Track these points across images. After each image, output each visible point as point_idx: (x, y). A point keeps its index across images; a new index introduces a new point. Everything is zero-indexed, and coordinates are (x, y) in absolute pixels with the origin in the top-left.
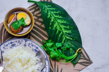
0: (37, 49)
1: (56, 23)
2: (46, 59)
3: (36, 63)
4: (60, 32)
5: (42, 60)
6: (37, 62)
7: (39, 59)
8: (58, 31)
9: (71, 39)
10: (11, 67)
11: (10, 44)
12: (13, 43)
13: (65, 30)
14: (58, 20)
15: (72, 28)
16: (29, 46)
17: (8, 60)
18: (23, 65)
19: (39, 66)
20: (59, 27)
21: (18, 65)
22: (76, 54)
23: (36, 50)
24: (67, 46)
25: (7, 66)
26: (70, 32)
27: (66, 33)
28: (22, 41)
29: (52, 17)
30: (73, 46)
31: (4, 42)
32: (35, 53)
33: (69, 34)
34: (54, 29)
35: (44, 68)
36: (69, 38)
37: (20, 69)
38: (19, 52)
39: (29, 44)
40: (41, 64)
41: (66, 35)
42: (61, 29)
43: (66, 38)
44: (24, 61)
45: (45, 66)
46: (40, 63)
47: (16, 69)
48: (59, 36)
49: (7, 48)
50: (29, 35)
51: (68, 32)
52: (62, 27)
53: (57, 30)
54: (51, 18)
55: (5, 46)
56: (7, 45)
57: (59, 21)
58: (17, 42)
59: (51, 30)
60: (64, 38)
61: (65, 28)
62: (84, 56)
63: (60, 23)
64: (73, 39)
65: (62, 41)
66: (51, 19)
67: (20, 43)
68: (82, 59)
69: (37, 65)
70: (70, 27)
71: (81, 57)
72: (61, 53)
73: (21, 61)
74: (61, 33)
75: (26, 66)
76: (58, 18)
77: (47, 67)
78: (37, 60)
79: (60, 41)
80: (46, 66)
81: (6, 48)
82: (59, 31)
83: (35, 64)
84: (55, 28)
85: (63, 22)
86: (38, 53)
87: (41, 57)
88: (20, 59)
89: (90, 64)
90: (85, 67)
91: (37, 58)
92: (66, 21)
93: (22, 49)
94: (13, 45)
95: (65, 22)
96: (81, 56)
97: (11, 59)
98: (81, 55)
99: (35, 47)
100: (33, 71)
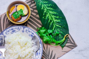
1: (48, 14)
2: (40, 43)
4: (51, 21)
5: (36, 44)
6: (33, 45)
7: (34, 43)
8: (49, 20)
9: (60, 27)
10: (12, 49)
11: (11, 30)
12: (13, 30)
13: (56, 19)
15: (61, 18)
16: (26, 32)
17: (10, 43)
18: (21, 47)
20: (50, 17)
21: (18, 47)
22: (64, 39)
23: (32, 36)
24: (57, 32)
25: (8, 48)
26: (59, 21)
27: (56, 22)
28: (21, 28)
29: (45, 9)
30: (62, 32)
31: (6, 28)
32: (31, 38)
33: (58, 23)
34: (46, 18)
35: (39, 50)
36: (59, 26)
37: (19, 51)
38: (19, 36)
39: (27, 30)
40: (36, 46)
41: (56, 23)
42: (52, 18)
43: (56, 26)
44: (22, 44)
46: (35, 46)
47: (16, 51)
48: (50, 24)
49: (9, 34)
50: (26, 23)
51: (57, 21)
52: (53, 17)
53: (49, 19)
54: (44, 9)
55: (7, 32)
56: (9, 31)
57: (51, 12)
58: (17, 29)
59: (44, 19)
60: (55, 26)
61: (55, 18)
62: (70, 41)
63: (51, 14)
64: (62, 26)
65: (53, 28)
66: (44, 10)
67: (19, 29)
68: (69, 43)
69: (33, 47)
70: (59, 17)
71: (68, 41)
72: (52, 38)
73: (20, 44)
74: (52, 22)
75: (24, 48)
76: (50, 10)
77: (41, 49)
78: (33, 43)
79: (51, 29)
80: (40, 48)
82: (50, 20)
83: (31, 46)
84: (48, 18)
85: (54, 13)
86: (34, 38)
87: (36, 41)
88: (19, 42)
89: (75, 47)
90: (71, 49)
91: (33, 42)
92: (56, 12)
93: (21, 34)
94: (14, 31)
95: (55, 13)
96: (68, 40)
97: (12, 42)
99: (31, 33)
100: (29, 52)
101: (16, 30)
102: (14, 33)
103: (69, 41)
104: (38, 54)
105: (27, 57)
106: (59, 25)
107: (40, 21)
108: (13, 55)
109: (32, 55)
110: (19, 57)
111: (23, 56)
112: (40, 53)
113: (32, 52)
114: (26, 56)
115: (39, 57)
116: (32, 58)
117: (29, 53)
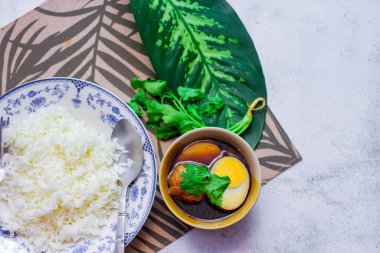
0: (114, 115)
1: (181, 26)
2: (147, 147)
3: (114, 161)
4: (192, 56)
5: (131, 151)
6: (117, 156)
7: (122, 148)
8: (185, 53)
9: (231, 79)
10: (30, 173)
11: (27, 98)
12: (37, 96)
13: (211, 49)
14: (188, 14)
15: (235, 41)
16: (89, 103)
17: (21, 151)
18: (69, 167)
19: (122, 170)
20: (189, 38)
21: (54, 167)
22: (247, 118)
23: (112, 119)
25: (16, 171)
26: (226, 54)
27: (212, 59)
28: (67, 88)
29: (165, 6)
30: (237, 102)
32: (109, 128)
33: (222, 62)
34: (172, 45)
35: (139, 176)
36: (225, 76)
37: (59, 181)
38: (58, 123)
39: (91, 97)
40: (130, 162)
41: (212, 65)
42: (197, 45)
43: (212, 75)
44: (71, 154)
45: (142, 170)
46: (126, 162)
47: (46, 181)
48: (189, 69)
49: (18, 112)
50: (90, 69)
51: (219, 55)
52: (201, 38)
53: (182, 49)
54: (162, 8)
55: (11, 106)
56: (17, 102)
57: (190, 19)
58: (51, 92)
59: (163, 50)
60: (208, 78)
61: (209, 43)
62: (272, 138)
63: (192, 26)
64: (237, 78)
65: (199, 86)
66: (163, 12)
67: (59, 94)
68: (266, 146)
69: (116, 167)
70: (226, 40)
71: (263, 141)
73: (63, 154)
74: (198, 59)
75: (80, 170)
76: (188, 10)
77: (149, 173)
78: (117, 151)
80: (144, 168)
81: (13, 110)
82: (189, 51)
83: (110, 163)
84: (177, 44)
85: (203, 24)
86: (120, 128)
87: (127, 139)
88: (58, 147)
89: (293, 164)
90: (277, 172)
91: (116, 143)
92: (213, 20)
93: (68, 114)
94: (38, 102)
95: (210, 23)
96: (262, 137)
97: (29, 147)
98: (265, 133)
99: (111, 108)
100: (102, 187)
101: (49, 97)
102: (41, 110)
103: (266, 138)
104: (140, 192)
105: (92, 207)
106: (227, 73)
107: (144, 60)
108: (36, 199)
109: (116, 196)
110: (59, 207)
111: (78, 203)
112: (144, 191)
113: (113, 186)
114: (87, 204)
115: (140, 207)
116: (112, 209)
117: (103, 189)
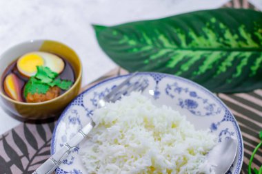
1: (215, 44)
4: (189, 40)
14: (219, 57)
29: (237, 41)
34: (206, 30)
41: (172, 52)
42: (194, 49)
43: (166, 48)
53: (198, 35)
57: (215, 56)
59: (206, 21)
63: (210, 54)
66: (233, 34)
74: (184, 44)
84: (204, 34)
